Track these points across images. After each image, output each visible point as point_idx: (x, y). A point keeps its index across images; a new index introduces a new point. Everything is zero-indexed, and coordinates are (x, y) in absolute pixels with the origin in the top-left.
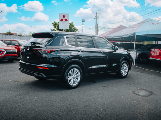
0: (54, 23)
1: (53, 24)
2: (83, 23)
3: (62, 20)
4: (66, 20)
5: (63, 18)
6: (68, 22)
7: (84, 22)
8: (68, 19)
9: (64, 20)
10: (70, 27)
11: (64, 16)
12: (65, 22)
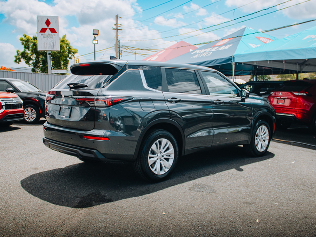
0: (24, 38)
1: (22, 40)
2: (95, 37)
3: (44, 30)
4: (53, 30)
5: (46, 26)
6: (58, 35)
7: (97, 34)
8: (58, 28)
9: (48, 31)
10: (61, 47)
11: (48, 23)
12: (50, 35)
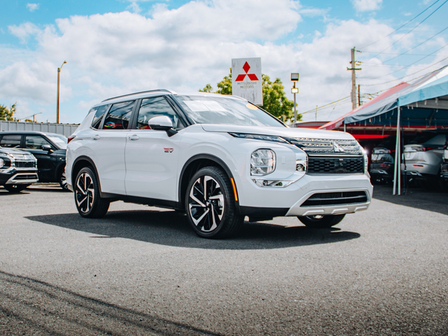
2: (294, 84)
3: (241, 78)
4: (253, 77)
5: (243, 72)
7: (297, 80)
9: (247, 79)
11: (246, 67)
12: (249, 83)
